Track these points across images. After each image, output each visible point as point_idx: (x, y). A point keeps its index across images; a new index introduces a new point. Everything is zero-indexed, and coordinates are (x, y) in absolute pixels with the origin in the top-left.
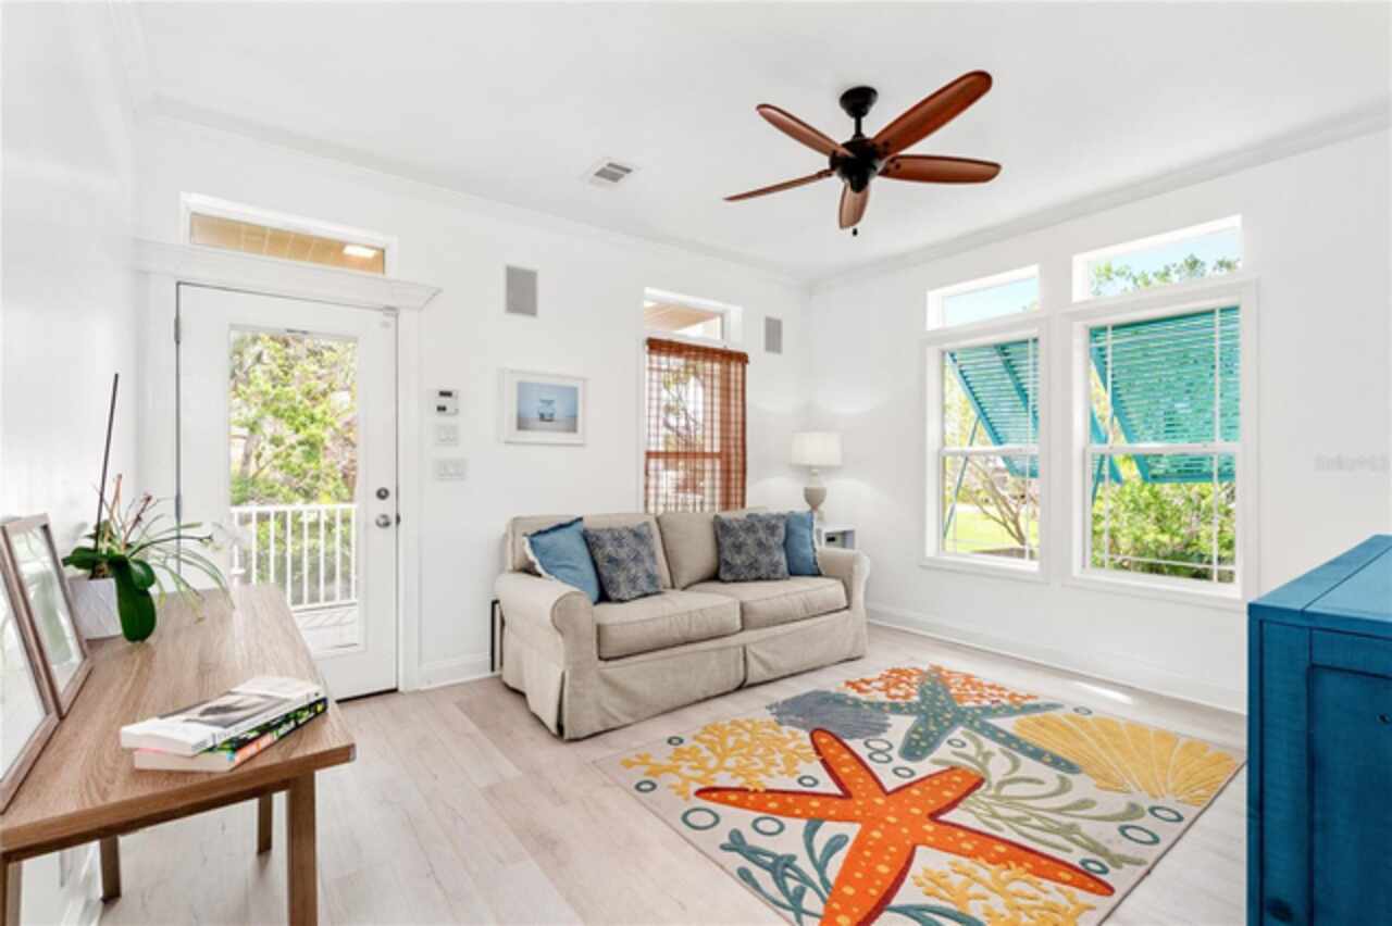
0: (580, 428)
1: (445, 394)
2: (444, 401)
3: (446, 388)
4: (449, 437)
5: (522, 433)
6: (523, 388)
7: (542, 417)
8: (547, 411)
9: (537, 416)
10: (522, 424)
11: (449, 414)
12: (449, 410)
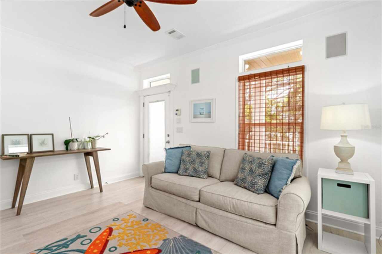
0: (212, 117)
1: (177, 110)
2: (177, 112)
3: (177, 109)
4: (179, 122)
5: (195, 119)
6: (195, 106)
7: (201, 114)
8: (202, 111)
9: (199, 113)
10: (195, 117)
11: (178, 115)
12: (178, 114)
